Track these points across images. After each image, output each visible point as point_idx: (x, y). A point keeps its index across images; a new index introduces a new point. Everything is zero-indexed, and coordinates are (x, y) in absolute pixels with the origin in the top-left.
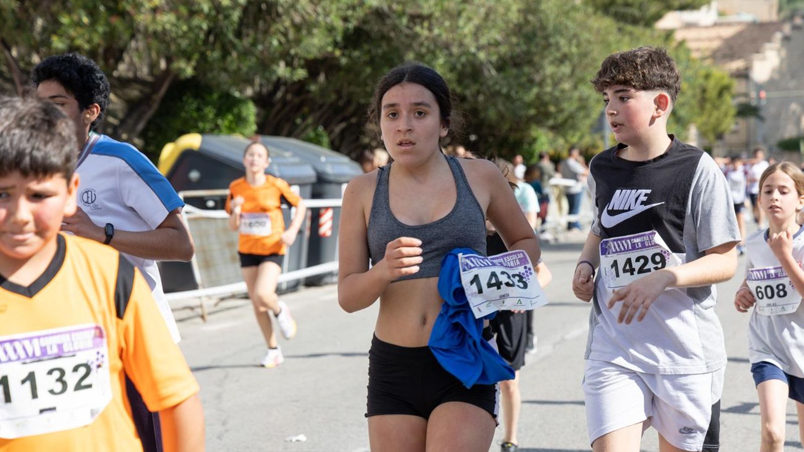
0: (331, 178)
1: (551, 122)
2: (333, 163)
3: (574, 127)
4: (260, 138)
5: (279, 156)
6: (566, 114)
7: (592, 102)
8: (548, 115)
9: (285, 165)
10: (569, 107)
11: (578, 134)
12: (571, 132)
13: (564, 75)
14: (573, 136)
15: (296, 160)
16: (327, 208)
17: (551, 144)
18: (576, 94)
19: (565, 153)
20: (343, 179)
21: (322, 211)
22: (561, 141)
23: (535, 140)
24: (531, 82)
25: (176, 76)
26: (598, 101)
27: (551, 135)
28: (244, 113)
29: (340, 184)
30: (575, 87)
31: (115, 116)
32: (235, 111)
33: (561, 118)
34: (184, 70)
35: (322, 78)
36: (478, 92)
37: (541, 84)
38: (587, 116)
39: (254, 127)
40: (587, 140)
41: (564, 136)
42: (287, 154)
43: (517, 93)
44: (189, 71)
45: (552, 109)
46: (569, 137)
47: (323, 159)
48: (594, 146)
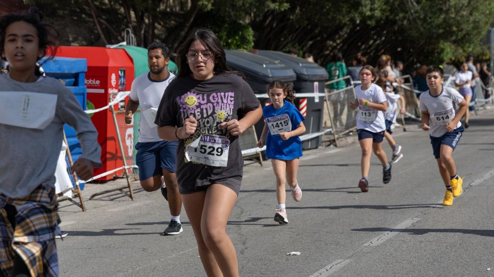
0: (306, 77)
1: (454, 38)
2: (306, 67)
3: (470, 41)
4: (258, 51)
5: (271, 63)
6: (464, 32)
7: (482, 24)
8: (451, 33)
9: (276, 69)
10: (466, 27)
11: (472, 46)
12: (467, 45)
13: (463, 5)
14: (469, 47)
15: (283, 65)
16: (304, 98)
17: (453, 53)
18: (472, 19)
19: (463, 59)
20: (314, 79)
21: (301, 100)
22: (461, 51)
23: (443, 50)
24: (441, 10)
25: (200, 10)
26: (487, 23)
27: (453, 47)
28: (246, 35)
29: (313, 81)
30: (471, 14)
31: (160, 39)
32: (240, 33)
33: (460, 35)
34: (206, 6)
35: (298, 11)
36: (404, 18)
37: (447, 12)
38: (479, 33)
39: (253, 44)
40: (478, 50)
41: (463, 48)
42: (276, 62)
43: (430, 18)
44: (210, 7)
45: (455, 29)
46: (466, 48)
47: (301, 65)
48: (483, 54)
